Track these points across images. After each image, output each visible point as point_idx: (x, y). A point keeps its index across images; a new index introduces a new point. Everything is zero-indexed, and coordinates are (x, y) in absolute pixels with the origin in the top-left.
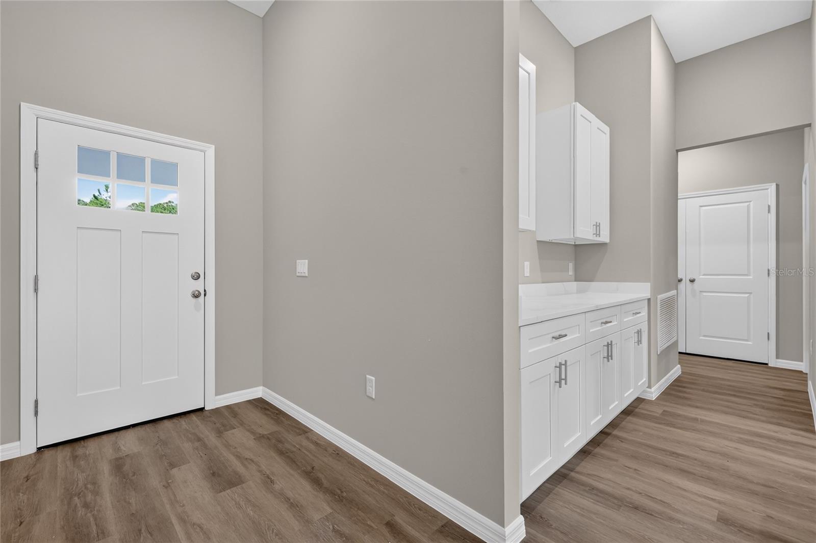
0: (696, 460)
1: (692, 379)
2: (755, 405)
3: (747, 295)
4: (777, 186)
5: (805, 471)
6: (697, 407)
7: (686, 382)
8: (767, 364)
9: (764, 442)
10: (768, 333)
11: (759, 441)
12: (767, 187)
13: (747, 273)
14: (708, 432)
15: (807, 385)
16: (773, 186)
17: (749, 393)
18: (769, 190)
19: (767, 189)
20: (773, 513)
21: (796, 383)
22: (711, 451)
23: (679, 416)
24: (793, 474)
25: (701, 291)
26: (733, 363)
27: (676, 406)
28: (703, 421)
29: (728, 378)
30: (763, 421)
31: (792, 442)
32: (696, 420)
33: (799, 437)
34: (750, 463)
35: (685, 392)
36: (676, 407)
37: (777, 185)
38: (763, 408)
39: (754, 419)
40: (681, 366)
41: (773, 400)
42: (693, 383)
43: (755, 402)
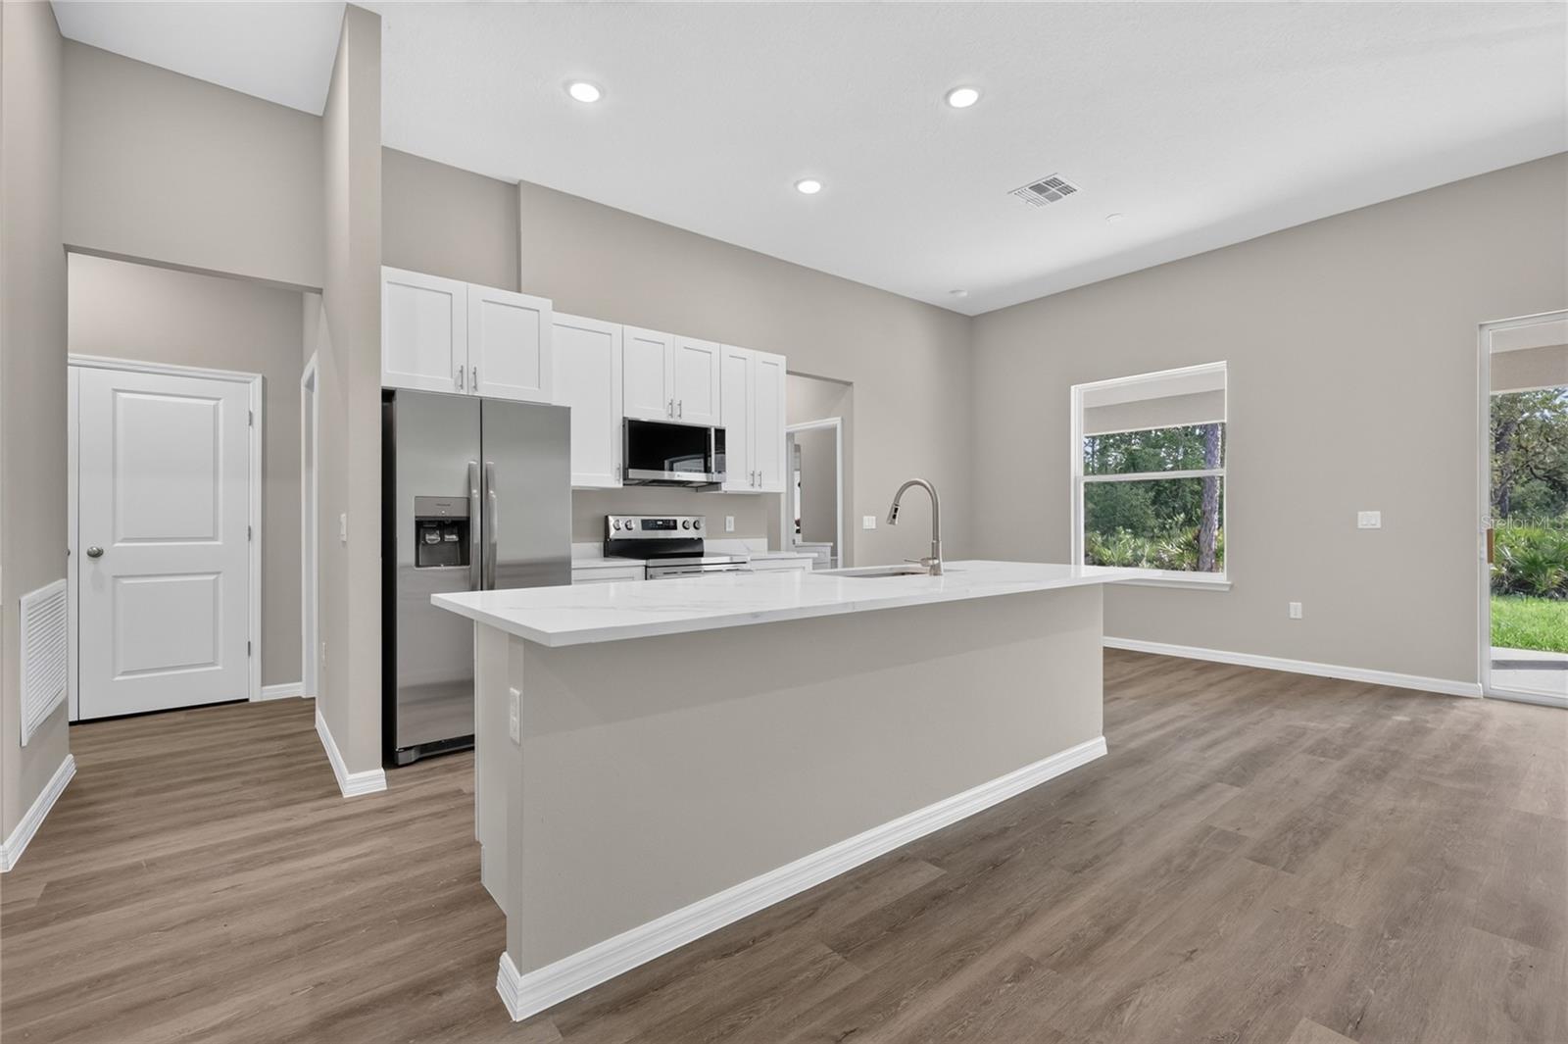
0: (155, 962)
1: (107, 778)
2: (244, 783)
3: (212, 577)
4: (264, 380)
5: (345, 866)
6: (133, 837)
7: (93, 790)
8: (247, 700)
9: (275, 847)
10: (249, 643)
11: (267, 849)
12: (248, 379)
13: (211, 535)
14: (168, 883)
15: (313, 719)
16: (257, 380)
17: (228, 766)
18: (251, 385)
19: (249, 383)
20: (321, 973)
21: (299, 719)
22: (187, 923)
23: (94, 877)
24: (331, 882)
25: (116, 577)
26: (187, 714)
27: (82, 856)
28: (152, 864)
29: (184, 748)
30: (264, 809)
31: (316, 825)
32: (135, 869)
33: (325, 811)
34: (266, 901)
35: (96, 815)
36: (81, 861)
37: (263, 378)
38: (259, 782)
39: (250, 812)
40: (74, 755)
41: (267, 763)
42: (113, 786)
43: (244, 778)
